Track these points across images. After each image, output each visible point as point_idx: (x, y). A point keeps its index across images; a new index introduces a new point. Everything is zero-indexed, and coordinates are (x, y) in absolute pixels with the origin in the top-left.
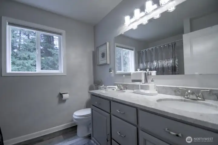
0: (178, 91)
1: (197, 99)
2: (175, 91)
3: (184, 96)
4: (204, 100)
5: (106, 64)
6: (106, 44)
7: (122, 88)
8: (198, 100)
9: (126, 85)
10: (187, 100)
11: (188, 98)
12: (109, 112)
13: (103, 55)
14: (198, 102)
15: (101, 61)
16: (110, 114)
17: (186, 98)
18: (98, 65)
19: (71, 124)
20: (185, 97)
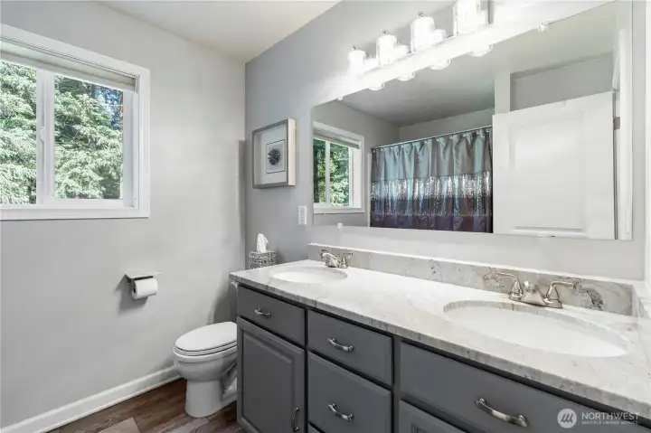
0: (494, 278)
1: (544, 304)
2: (485, 279)
3: (510, 293)
4: (561, 308)
5: (284, 185)
6: (285, 122)
7: (335, 262)
8: (547, 305)
9: (348, 253)
10: (518, 306)
11: (520, 300)
12: (303, 343)
13: (275, 157)
14: (547, 312)
15: (268, 175)
16: (305, 348)
17: (514, 299)
18: (255, 187)
19: (164, 377)
20: (513, 295)
